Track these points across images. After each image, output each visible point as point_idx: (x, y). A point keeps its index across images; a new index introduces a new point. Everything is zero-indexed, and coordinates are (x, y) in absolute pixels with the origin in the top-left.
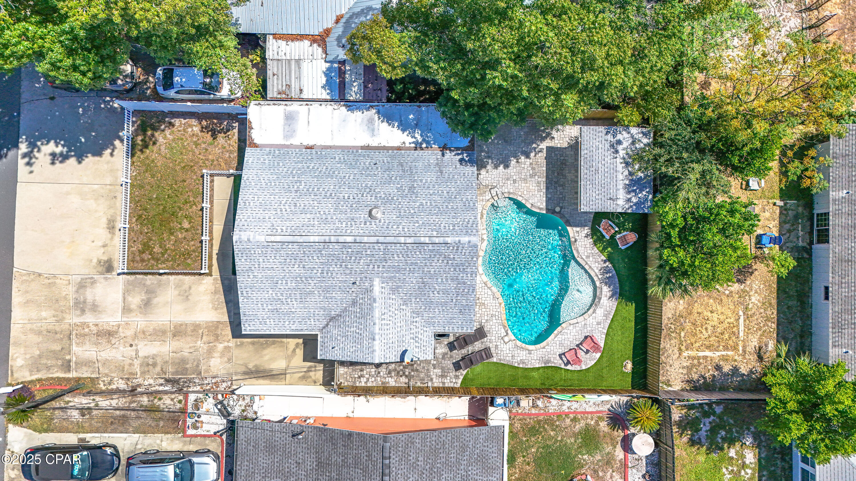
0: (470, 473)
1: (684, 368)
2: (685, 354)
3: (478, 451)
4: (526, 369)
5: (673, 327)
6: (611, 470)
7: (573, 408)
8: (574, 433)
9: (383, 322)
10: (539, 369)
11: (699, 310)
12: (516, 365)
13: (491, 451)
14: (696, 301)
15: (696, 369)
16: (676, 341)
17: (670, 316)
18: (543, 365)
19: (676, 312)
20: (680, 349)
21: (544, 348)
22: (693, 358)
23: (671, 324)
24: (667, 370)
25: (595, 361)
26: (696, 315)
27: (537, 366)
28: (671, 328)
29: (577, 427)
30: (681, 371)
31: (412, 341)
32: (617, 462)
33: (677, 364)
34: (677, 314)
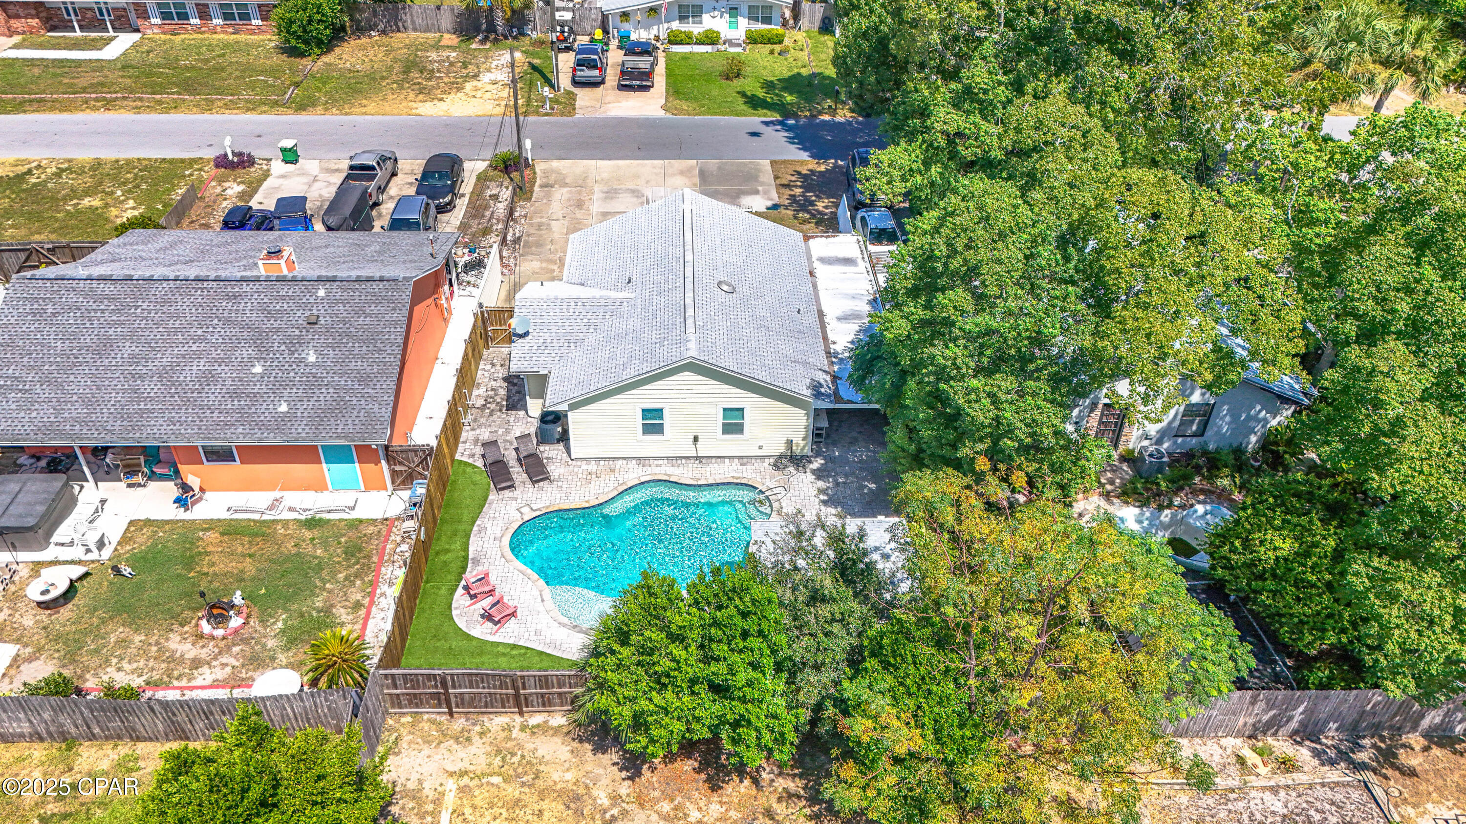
0: (323, 390)
1: (420, 782)
2: (451, 785)
3: (354, 402)
4: (468, 536)
5: (516, 759)
6: (237, 664)
7: (382, 599)
8: (332, 606)
9: (572, 304)
10: (466, 550)
11: (547, 814)
12: (478, 522)
13: (349, 422)
14: (568, 807)
15: (413, 808)
16: (484, 766)
17: (539, 754)
18: (470, 556)
19: (547, 764)
20: (463, 774)
21: (503, 556)
22: (437, 802)
23: (523, 757)
24: (420, 751)
25: (464, 629)
26: (537, 807)
27: (471, 549)
28: (513, 754)
29: (342, 610)
30: (414, 777)
31: (541, 341)
32: (250, 674)
33: (431, 767)
34: (542, 768)
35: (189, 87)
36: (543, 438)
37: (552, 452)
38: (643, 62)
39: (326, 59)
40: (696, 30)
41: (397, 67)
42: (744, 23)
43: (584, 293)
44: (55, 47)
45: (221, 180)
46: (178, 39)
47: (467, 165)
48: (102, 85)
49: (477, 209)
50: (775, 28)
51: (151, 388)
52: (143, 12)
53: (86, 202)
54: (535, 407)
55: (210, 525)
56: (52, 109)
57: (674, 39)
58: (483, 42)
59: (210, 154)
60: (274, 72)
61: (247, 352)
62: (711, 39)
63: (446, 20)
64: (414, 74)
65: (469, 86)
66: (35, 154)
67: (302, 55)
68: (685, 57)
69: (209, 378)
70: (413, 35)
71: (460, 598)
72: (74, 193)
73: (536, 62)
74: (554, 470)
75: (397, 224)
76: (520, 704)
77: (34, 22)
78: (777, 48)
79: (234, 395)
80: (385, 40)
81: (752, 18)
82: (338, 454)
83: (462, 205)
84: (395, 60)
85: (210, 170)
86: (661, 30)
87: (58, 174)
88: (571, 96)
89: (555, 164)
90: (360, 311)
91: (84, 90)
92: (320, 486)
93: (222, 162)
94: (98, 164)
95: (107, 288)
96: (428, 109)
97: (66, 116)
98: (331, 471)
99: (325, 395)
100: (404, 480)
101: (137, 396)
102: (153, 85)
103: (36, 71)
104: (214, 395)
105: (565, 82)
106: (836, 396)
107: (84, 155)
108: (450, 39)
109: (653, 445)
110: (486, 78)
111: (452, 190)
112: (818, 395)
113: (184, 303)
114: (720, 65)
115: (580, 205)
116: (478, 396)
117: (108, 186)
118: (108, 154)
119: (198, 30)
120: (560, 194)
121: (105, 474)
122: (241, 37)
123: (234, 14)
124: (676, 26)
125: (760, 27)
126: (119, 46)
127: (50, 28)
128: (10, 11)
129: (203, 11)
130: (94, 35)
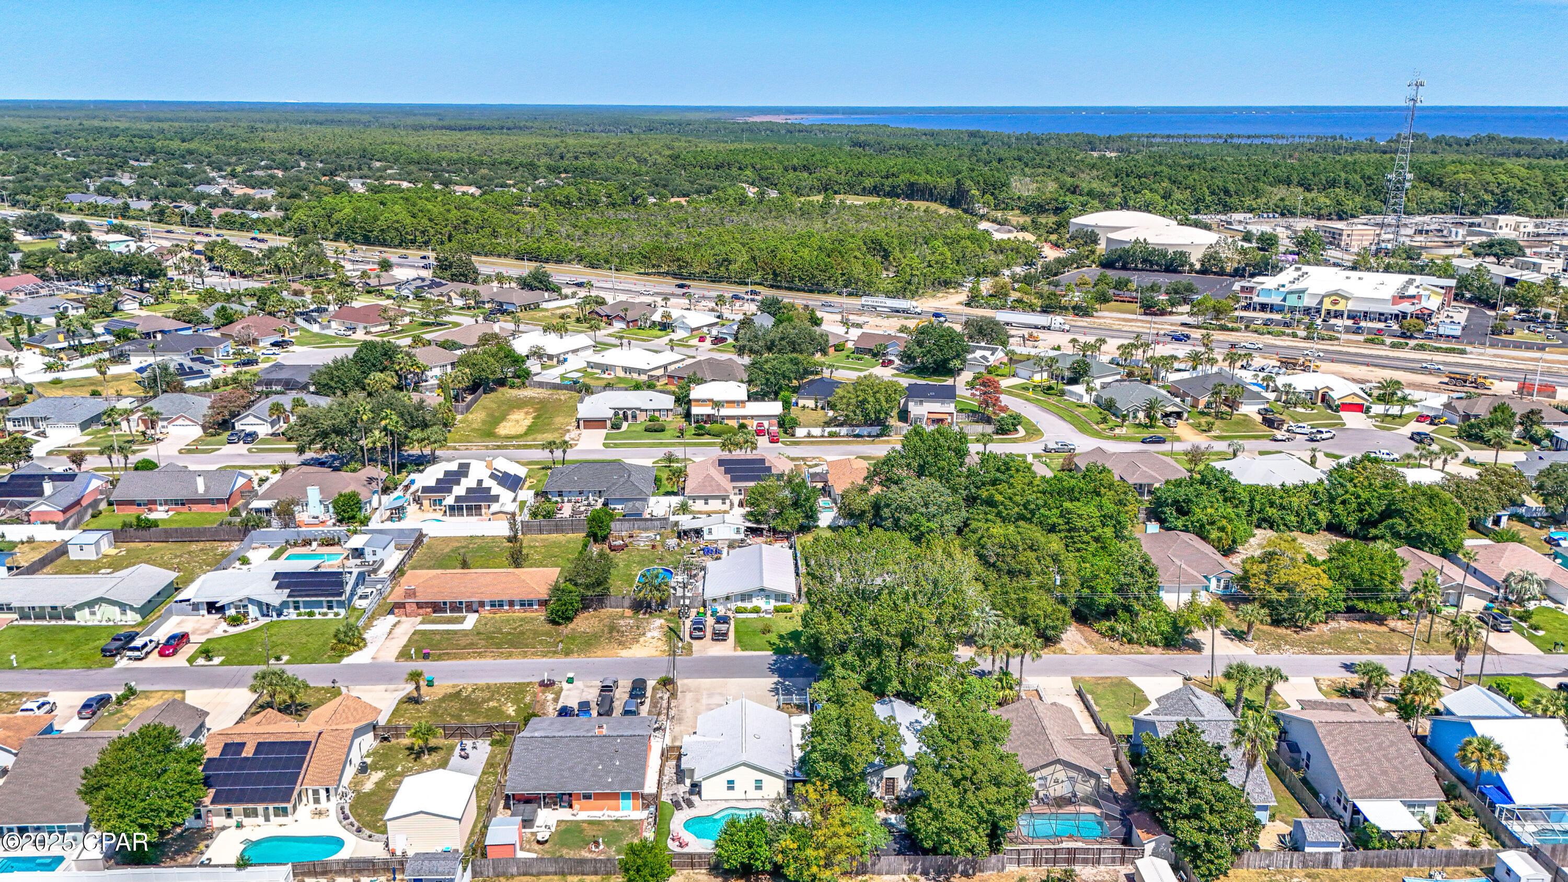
0: (622, 774)
4: (670, 824)
9: (702, 743)
10: (670, 827)
12: (672, 820)
13: (629, 785)
18: (672, 829)
25: (673, 849)
27: (672, 827)
31: (692, 757)
35: (513, 644)
36: (691, 793)
37: (695, 798)
38: (723, 627)
39: (571, 626)
40: (749, 605)
41: (606, 630)
42: (773, 602)
43: (706, 739)
44: (440, 622)
45: (544, 693)
46: (497, 616)
47: (648, 683)
48: (472, 644)
49: (654, 704)
50: (787, 604)
51: (566, 774)
52: (482, 604)
53: (491, 704)
54: (688, 782)
55: (584, 821)
56: (455, 658)
57: (738, 611)
58: (644, 614)
59: (537, 680)
60: (548, 634)
61: (596, 761)
62: (756, 610)
63: (627, 602)
64: (615, 634)
65: (642, 640)
66: (461, 682)
67: (559, 624)
68: (744, 621)
69: (585, 770)
70: (611, 610)
71: (669, 841)
72: (485, 701)
73: (672, 625)
74: (696, 803)
75: (627, 713)
76: (692, 866)
77: (429, 610)
78: (789, 615)
79: (593, 776)
80: (597, 613)
81: (777, 600)
82: (626, 796)
83: (648, 701)
84: (604, 626)
85: (537, 688)
86: (733, 606)
87: (474, 691)
88: (690, 645)
89: (686, 681)
90: (632, 747)
91: (465, 648)
92: (617, 809)
93: (542, 684)
94: (488, 687)
95: (548, 740)
96: (625, 653)
97: (462, 662)
98: (622, 803)
99: (623, 776)
100: (646, 807)
101: (563, 777)
102: (496, 644)
103: (438, 637)
104: (587, 776)
105: (687, 638)
106: (794, 776)
107: (482, 682)
108: (628, 612)
109: (731, 795)
110: (649, 635)
111: (644, 696)
112: (787, 774)
113: (573, 745)
114: (760, 626)
115: (698, 701)
116: (666, 779)
117: (496, 696)
118: (492, 681)
119: (507, 612)
120: (689, 696)
121: (546, 805)
122: (527, 614)
123: (526, 604)
124: (739, 604)
125: (780, 604)
126: (470, 621)
127: (434, 612)
128: (419, 605)
129: (511, 603)
130: (456, 615)
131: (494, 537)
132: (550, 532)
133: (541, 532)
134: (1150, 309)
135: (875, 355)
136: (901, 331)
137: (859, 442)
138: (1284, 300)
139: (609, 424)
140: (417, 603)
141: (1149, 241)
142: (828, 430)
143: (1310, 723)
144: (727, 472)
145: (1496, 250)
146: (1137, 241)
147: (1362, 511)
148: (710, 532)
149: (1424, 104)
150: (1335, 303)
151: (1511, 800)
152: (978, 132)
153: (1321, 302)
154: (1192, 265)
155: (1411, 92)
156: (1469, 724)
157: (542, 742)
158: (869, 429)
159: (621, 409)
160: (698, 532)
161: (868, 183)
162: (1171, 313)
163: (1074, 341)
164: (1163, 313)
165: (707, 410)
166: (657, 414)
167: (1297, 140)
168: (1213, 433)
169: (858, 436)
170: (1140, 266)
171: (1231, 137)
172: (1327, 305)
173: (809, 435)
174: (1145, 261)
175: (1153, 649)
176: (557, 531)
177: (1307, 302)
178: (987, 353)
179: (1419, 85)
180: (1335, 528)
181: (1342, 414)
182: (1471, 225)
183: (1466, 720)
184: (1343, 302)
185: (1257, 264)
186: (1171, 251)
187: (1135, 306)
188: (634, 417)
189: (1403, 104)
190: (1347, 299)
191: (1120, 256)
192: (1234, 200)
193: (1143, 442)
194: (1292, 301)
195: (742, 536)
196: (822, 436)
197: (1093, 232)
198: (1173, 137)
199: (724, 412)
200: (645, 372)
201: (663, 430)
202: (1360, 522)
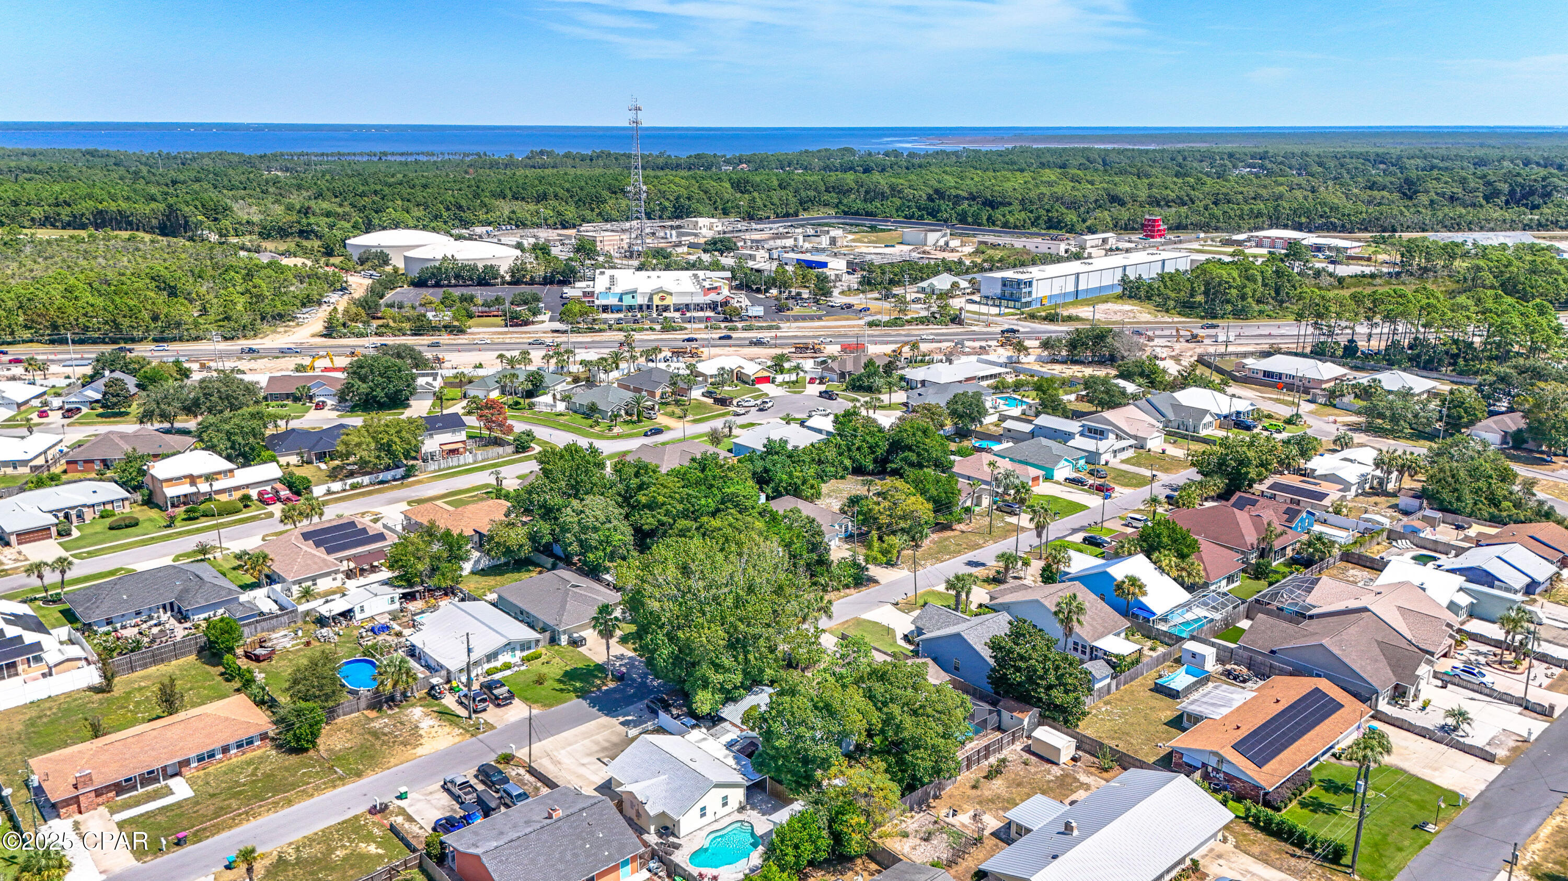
38: (503, 690)
39: (321, 748)
40: (498, 664)
41: (368, 737)
42: (518, 653)
44: (139, 803)
45: (386, 819)
46: (211, 769)
49: (519, 782)
52: (186, 763)
53: (340, 853)
54: (652, 829)
57: (490, 673)
58: (391, 709)
60: (304, 765)
61: (580, 842)
62: (506, 667)
63: (363, 704)
64: (385, 738)
65: (422, 732)
70: (347, 717)
73: (435, 709)
74: (680, 843)
77: (113, 794)
78: (542, 660)
80: (334, 726)
81: (519, 650)
82: (625, 863)
84: (361, 735)
85: (372, 817)
86: (481, 669)
88: (480, 719)
93: (375, 811)
96: (423, 750)
98: (621, 872)
100: (643, 865)
108: (372, 713)
110: (423, 726)
112: (746, 781)
119: (221, 761)
120: (545, 762)
122: (249, 755)
123: (244, 744)
124: (487, 666)
125: (526, 653)
126: (181, 789)
127: (117, 795)
128: (98, 793)
129: (225, 750)
130: (150, 788)
131: (68, 695)
132: (145, 666)
133: (132, 669)
134: (515, 321)
135: (296, 399)
136: (297, 370)
137: (388, 488)
138: (621, 300)
139: (54, 530)
140: (95, 790)
141: (457, 256)
142: (349, 481)
143: (1037, 601)
144: (318, 544)
145: (719, 246)
146: (445, 258)
147: (873, 452)
148: (362, 610)
149: (644, 125)
150: (663, 299)
151: (1154, 614)
152: (96, 151)
153: (651, 299)
154: (503, 277)
155: (631, 115)
156: (1106, 573)
157: (511, 848)
158: (392, 473)
159: (59, 510)
160: (347, 614)
161: (37, 213)
162: (533, 323)
163: (501, 356)
164: (526, 323)
165: (185, 489)
166: (109, 507)
167: (446, 157)
168: (688, 419)
169: (382, 482)
170: (453, 282)
171: (385, 154)
172: (656, 301)
173: (329, 492)
174: (457, 277)
175: (847, 591)
176: (155, 663)
177: (641, 300)
178: (430, 379)
179: (638, 109)
180: (858, 470)
181: (757, 386)
182: (679, 227)
183: (1100, 570)
184: (668, 297)
185: (564, 272)
186: (480, 265)
187: (498, 320)
188: (80, 516)
189: (627, 125)
190: (671, 294)
191: (433, 274)
192: (467, 215)
193: (646, 435)
194: (628, 301)
195: (397, 606)
196: (344, 490)
197: (382, 252)
198: (327, 155)
199: (217, 485)
200: (24, 463)
201: (136, 524)
202: (875, 461)
